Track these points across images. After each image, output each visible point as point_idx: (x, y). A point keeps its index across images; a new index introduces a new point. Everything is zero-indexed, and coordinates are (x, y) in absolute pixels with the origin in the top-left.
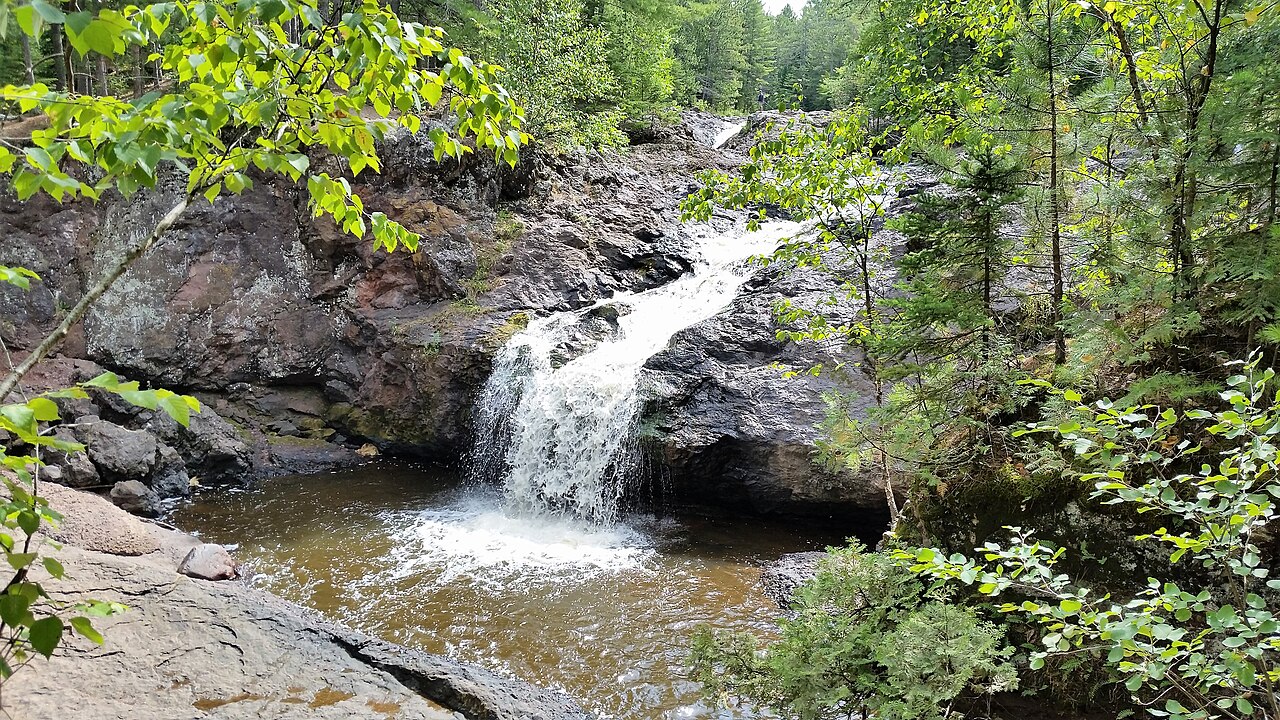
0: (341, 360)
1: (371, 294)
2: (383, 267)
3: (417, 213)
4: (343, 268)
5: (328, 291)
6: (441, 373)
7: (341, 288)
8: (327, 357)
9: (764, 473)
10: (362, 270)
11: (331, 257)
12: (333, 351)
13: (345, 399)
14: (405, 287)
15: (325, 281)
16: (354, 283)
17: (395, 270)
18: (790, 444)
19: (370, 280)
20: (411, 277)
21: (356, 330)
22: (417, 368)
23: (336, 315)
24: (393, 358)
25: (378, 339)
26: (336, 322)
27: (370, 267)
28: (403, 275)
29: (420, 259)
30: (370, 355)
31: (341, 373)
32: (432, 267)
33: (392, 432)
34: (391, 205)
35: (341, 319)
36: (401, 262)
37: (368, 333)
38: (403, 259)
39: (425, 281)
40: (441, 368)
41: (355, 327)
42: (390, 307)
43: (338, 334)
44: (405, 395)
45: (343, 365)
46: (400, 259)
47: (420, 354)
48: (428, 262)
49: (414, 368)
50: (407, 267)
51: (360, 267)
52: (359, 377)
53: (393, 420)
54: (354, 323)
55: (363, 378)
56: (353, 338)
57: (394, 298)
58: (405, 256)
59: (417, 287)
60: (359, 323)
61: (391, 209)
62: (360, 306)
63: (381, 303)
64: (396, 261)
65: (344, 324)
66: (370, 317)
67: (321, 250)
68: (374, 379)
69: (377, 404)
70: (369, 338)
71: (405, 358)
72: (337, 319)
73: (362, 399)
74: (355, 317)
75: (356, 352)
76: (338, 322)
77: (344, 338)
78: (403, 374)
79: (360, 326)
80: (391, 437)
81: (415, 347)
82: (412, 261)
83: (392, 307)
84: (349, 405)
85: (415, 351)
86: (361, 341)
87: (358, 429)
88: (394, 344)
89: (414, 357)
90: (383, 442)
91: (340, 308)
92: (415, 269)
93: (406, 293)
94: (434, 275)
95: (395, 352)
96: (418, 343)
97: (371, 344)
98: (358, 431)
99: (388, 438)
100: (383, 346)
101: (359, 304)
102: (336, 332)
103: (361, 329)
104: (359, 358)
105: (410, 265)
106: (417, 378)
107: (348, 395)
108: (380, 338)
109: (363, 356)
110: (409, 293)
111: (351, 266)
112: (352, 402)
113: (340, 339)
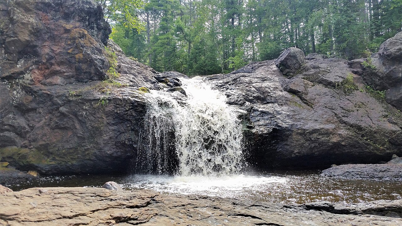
0: (14, 119)
1: (41, 78)
2: (53, 61)
3: (79, 32)
4: (23, 62)
5: (14, 74)
6: (108, 114)
7: (22, 73)
8: (5, 116)
9: (286, 145)
10: (36, 63)
11: (19, 53)
12: (9, 112)
13: (13, 143)
14: (66, 74)
15: (11, 67)
16: (31, 70)
17: (61, 63)
18: (298, 129)
19: (41, 69)
20: (71, 68)
21: (30, 98)
22: (88, 113)
23: (15, 90)
24: (67, 110)
25: (55, 100)
26: (14, 94)
27: (44, 61)
28: (65, 67)
29: (82, 56)
30: (40, 113)
31: (14, 127)
32: (90, 61)
33: (54, 159)
34: (63, 27)
35: (17, 92)
36: (66, 59)
37: (41, 99)
38: (68, 57)
39: (83, 70)
40: (110, 111)
41: (29, 96)
42: (56, 85)
43: (14, 102)
44: (70, 133)
45: (15, 122)
46: (66, 57)
47: (93, 105)
48: (89, 58)
49: (86, 114)
50: (70, 62)
51: (36, 61)
52: (28, 128)
53: (57, 151)
54: (29, 94)
55: (32, 128)
56: (27, 104)
57: (58, 80)
58: (70, 55)
59: (75, 73)
60: (34, 94)
61: (62, 29)
62: (34, 84)
63: (50, 82)
64: (63, 58)
65: (20, 95)
66: (44, 89)
67: (13, 48)
68: (42, 127)
69: (44, 143)
70: (41, 102)
71: (78, 109)
72: (15, 92)
73: (30, 141)
74: (31, 89)
75: (24, 114)
76: (15, 94)
77: (19, 104)
78: (73, 120)
79: (34, 95)
80: (53, 163)
81: (90, 101)
82: (75, 58)
83: (58, 85)
84: (17, 147)
85: (88, 104)
86: (34, 105)
87: (28, 160)
88: (70, 101)
89: (87, 107)
90: (45, 167)
91: (18, 85)
92: (75, 63)
93: (66, 77)
94: (91, 66)
95: (70, 106)
96: (92, 98)
97: (42, 106)
98: (27, 161)
99: (51, 163)
100: (59, 104)
101: (33, 83)
102: (13, 100)
103: (35, 97)
104: (29, 116)
105: (72, 60)
106: (88, 120)
107: (17, 141)
108: (56, 99)
109: (32, 115)
110: (68, 77)
111: (28, 61)
112: (19, 145)
113: (16, 105)
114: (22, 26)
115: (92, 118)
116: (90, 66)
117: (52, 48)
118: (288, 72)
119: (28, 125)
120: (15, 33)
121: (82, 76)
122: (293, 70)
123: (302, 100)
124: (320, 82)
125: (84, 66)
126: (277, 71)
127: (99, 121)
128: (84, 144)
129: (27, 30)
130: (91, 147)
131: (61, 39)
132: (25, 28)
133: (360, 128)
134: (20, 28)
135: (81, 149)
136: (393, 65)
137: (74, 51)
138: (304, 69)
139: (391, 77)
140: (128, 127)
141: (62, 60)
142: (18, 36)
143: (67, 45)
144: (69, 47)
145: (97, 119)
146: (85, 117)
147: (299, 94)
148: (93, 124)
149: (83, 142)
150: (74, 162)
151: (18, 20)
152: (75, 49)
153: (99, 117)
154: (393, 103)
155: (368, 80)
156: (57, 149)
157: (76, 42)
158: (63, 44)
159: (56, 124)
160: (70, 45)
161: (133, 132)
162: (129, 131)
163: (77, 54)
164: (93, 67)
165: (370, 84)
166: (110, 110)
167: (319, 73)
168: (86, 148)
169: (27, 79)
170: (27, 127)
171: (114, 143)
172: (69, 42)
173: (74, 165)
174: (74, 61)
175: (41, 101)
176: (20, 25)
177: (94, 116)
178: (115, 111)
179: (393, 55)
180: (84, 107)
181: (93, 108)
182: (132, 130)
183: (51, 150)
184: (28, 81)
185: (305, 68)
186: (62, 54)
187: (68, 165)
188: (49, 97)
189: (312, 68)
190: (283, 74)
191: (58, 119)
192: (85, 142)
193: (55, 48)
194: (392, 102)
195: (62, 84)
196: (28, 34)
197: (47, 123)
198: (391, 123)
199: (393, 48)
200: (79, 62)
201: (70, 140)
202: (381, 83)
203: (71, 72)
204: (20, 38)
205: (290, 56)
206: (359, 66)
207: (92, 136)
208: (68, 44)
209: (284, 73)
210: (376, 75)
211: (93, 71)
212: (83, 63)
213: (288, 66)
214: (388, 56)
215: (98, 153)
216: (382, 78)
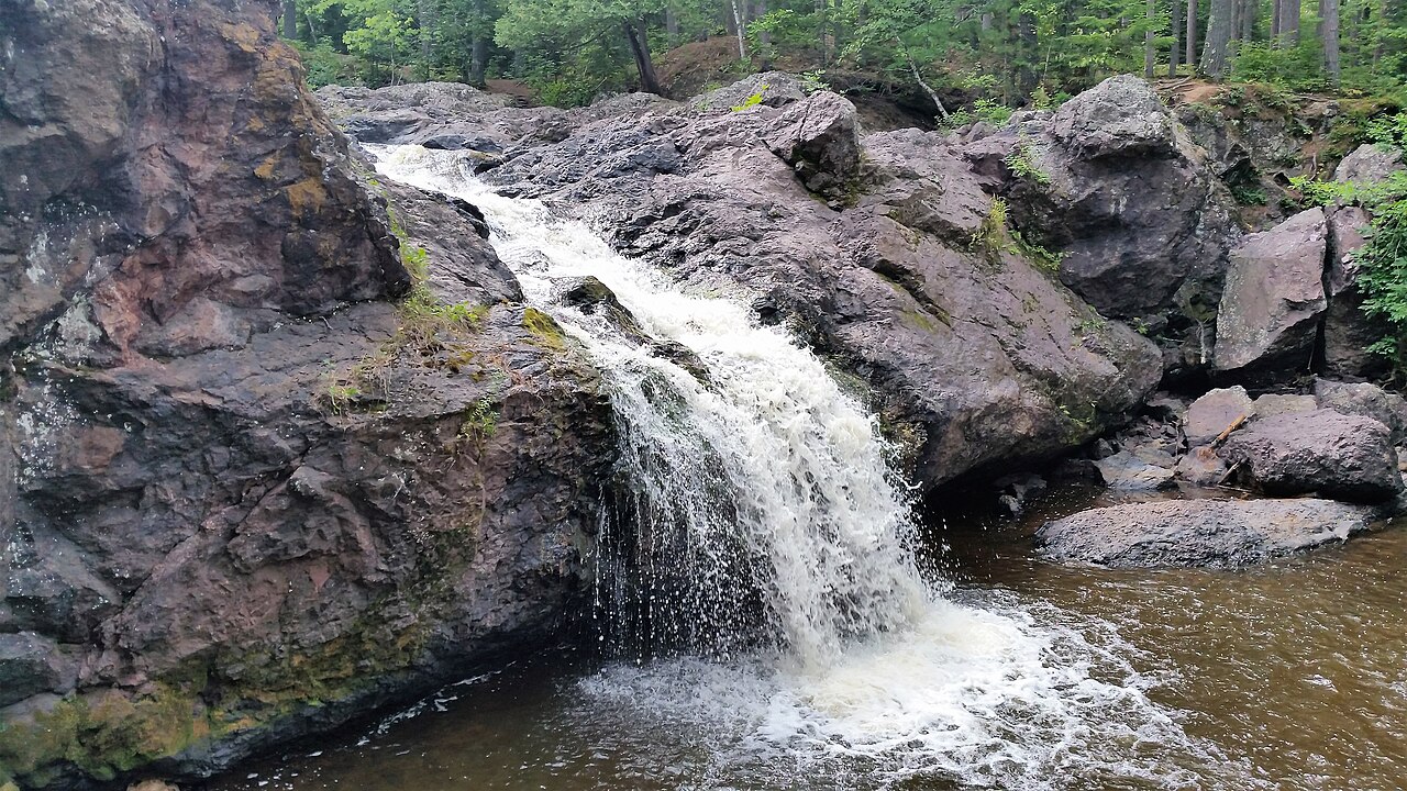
2: (189, 227)
4: (43, 245)
6: (494, 469)
10: (112, 245)
14: (240, 285)
15: (11, 291)
16: (91, 290)
17: (221, 235)
19: (128, 274)
20: (264, 253)
21: (112, 438)
22: (416, 478)
23: (25, 407)
24: (325, 477)
25: (261, 439)
26: (22, 430)
27: (149, 232)
28: (236, 250)
29: (320, 196)
30: (165, 506)
31: (37, 602)
32: (357, 218)
33: (252, 705)
34: (223, 40)
35: (38, 419)
36: (248, 211)
37: (172, 439)
38: (258, 199)
39: (324, 259)
40: (503, 456)
41: (104, 430)
42: (212, 348)
43: (28, 471)
44: (320, 576)
45: (39, 574)
46: (246, 202)
47: (441, 439)
48: (354, 204)
49: (407, 484)
50: (261, 223)
51: (112, 237)
52: (107, 594)
53: (267, 666)
54: (100, 418)
55: (129, 589)
56: (98, 475)
57: (214, 321)
58: (265, 192)
59: (280, 278)
60: (132, 413)
61: (220, 51)
62: (119, 360)
63: (192, 338)
64: (232, 210)
65: (50, 433)
66: (180, 385)
67: (24, 179)
68: (188, 576)
69: (201, 645)
70: (168, 452)
71: (371, 467)
72: (26, 421)
73: (126, 655)
74: (119, 395)
75: (70, 520)
76: (29, 430)
77: (57, 482)
78: (341, 515)
79: (133, 421)
80: (246, 722)
81: (427, 423)
82: (286, 203)
83: (221, 347)
84: (59, 699)
85: (416, 436)
86: (130, 471)
87: (142, 748)
88: (333, 436)
89: (408, 453)
90: (214, 750)
91: (41, 381)
92: (285, 228)
93: (242, 300)
94: (356, 240)
95: (338, 458)
96: (438, 411)
97: (173, 470)
98: (138, 755)
99: (234, 727)
100: (280, 453)
101: (114, 353)
102: (23, 465)
103: (139, 428)
104: (101, 529)
105: (273, 215)
106: (414, 506)
107: (56, 666)
108: (262, 432)
109: (120, 519)
110: (251, 300)
111: (69, 235)
112: (68, 684)
113: (37, 486)
114: (86, 59)
115: (433, 496)
116: (354, 237)
117: (181, 157)
118: (827, 185)
119: (106, 575)
120: (47, 100)
121: (316, 290)
122: (839, 180)
123: (918, 300)
124: (928, 228)
125: (328, 243)
126: (788, 174)
127: (463, 505)
128: (393, 610)
129: (113, 78)
130: (422, 618)
131: (215, 103)
132: (99, 70)
133: (1053, 381)
134: (79, 72)
135: (377, 635)
136: (1095, 179)
137: (281, 166)
138: (868, 175)
139: (1090, 211)
140: (560, 504)
141: (231, 219)
142: (66, 114)
143: (242, 137)
144: (259, 151)
145: (455, 494)
146: (403, 497)
147: (907, 277)
148: (439, 521)
149: (387, 604)
150: (340, 695)
151: (65, 22)
152: (286, 160)
153: (463, 489)
154: (1080, 286)
155: (1020, 213)
156: (264, 658)
157: (291, 123)
158: (223, 131)
159: (271, 551)
160: (258, 137)
161: (577, 521)
162: (561, 521)
163: (292, 182)
164: (369, 244)
165: (1022, 224)
166: (504, 449)
167: (921, 196)
168: (400, 624)
169: (79, 340)
170: (99, 586)
171: (510, 579)
172: (257, 124)
173: (340, 705)
174: (279, 220)
175: (169, 448)
176: (77, 51)
177: (444, 485)
178: (521, 451)
179: (1104, 149)
180: (398, 451)
181: (440, 452)
182: (572, 514)
183: (234, 671)
184: (81, 351)
185: (872, 173)
186: (228, 188)
187: (307, 713)
188: (220, 423)
189: (898, 177)
190: (809, 190)
191: (274, 525)
192: (396, 602)
193: (192, 155)
194: (1079, 282)
195: (233, 338)
196: (114, 102)
197: (210, 552)
198: (1095, 351)
199: (1104, 128)
200: (305, 224)
201: (324, 607)
202: (1054, 225)
203: (262, 272)
204: (76, 126)
205: (840, 129)
206: (995, 166)
207: (427, 571)
208: (252, 133)
209: (814, 187)
210: (1045, 200)
211: (364, 264)
212: (323, 227)
213: (828, 161)
214: (1091, 149)
215: (449, 634)
216: (1062, 213)
